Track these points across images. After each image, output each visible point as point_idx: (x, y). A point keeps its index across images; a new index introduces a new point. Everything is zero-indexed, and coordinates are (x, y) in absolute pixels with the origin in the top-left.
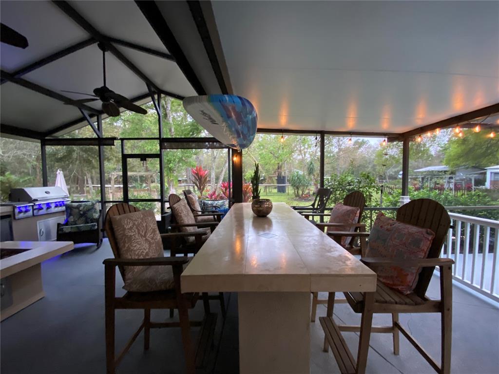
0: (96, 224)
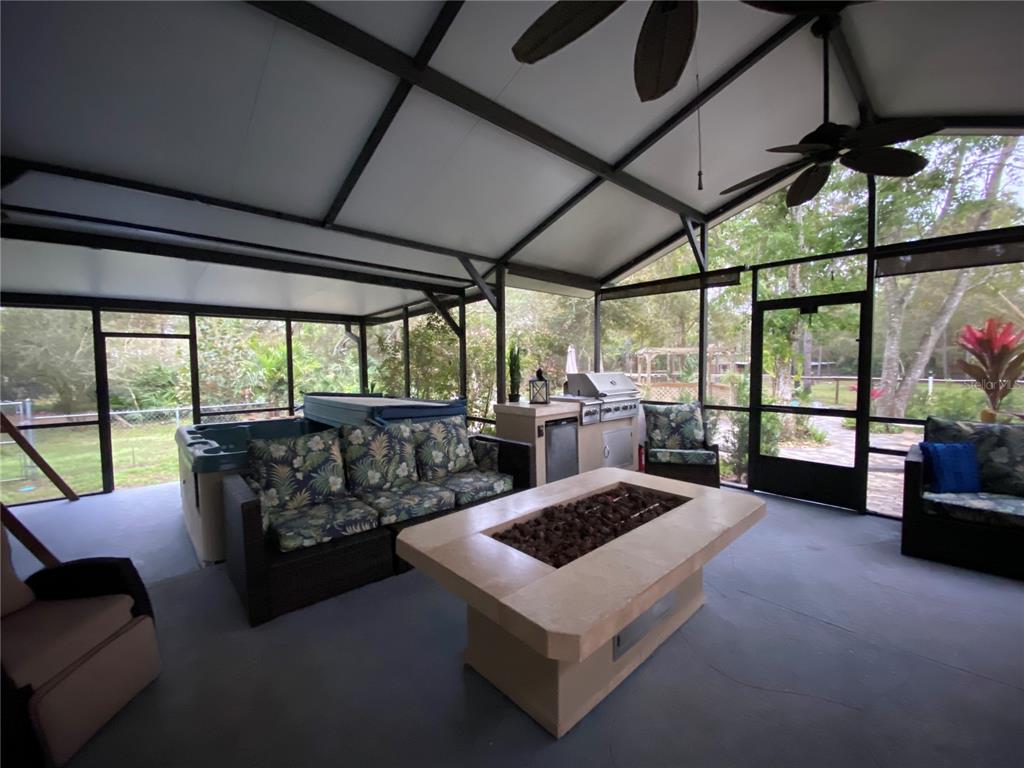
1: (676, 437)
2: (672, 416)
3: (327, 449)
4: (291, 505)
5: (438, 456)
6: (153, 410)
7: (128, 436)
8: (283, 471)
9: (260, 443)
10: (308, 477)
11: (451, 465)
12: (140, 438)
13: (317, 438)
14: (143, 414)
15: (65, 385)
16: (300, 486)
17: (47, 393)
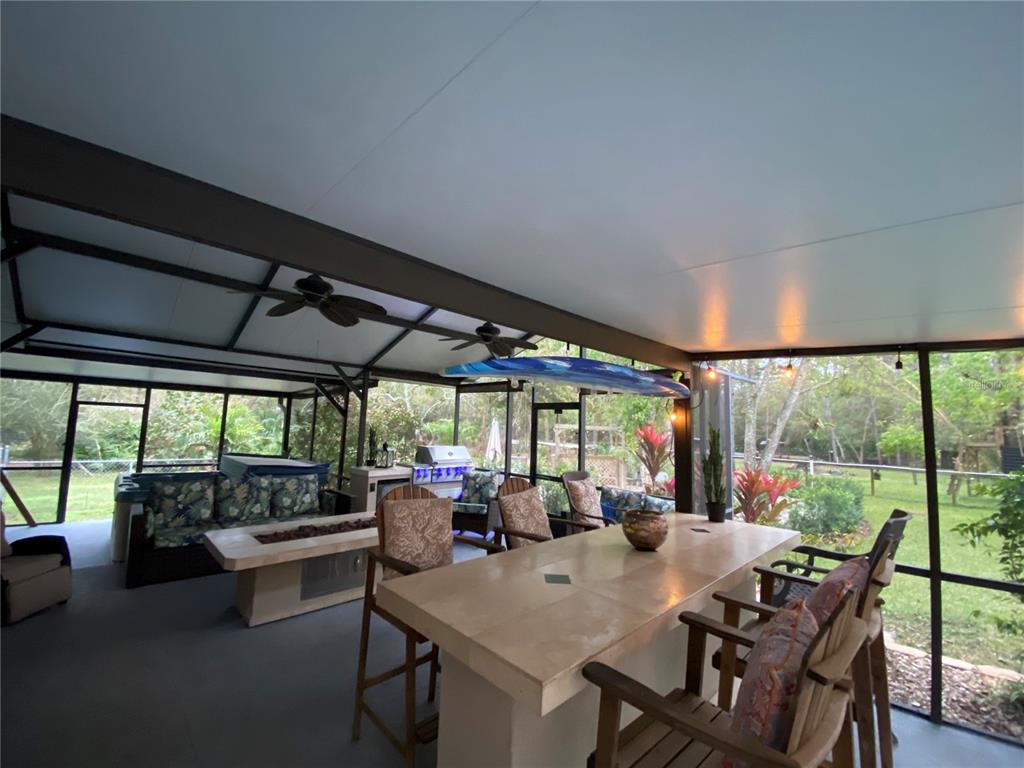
0: (486, 506)
1: (478, 495)
2: (478, 480)
3: (203, 491)
4: (171, 525)
5: (287, 501)
6: (114, 460)
7: (86, 484)
8: (170, 503)
9: (158, 484)
10: (186, 508)
11: (296, 509)
12: (96, 486)
13: (198, 484)
14: (105, 464)
15: (39, 434)
16: (179, 513)
17: (19, 440)
